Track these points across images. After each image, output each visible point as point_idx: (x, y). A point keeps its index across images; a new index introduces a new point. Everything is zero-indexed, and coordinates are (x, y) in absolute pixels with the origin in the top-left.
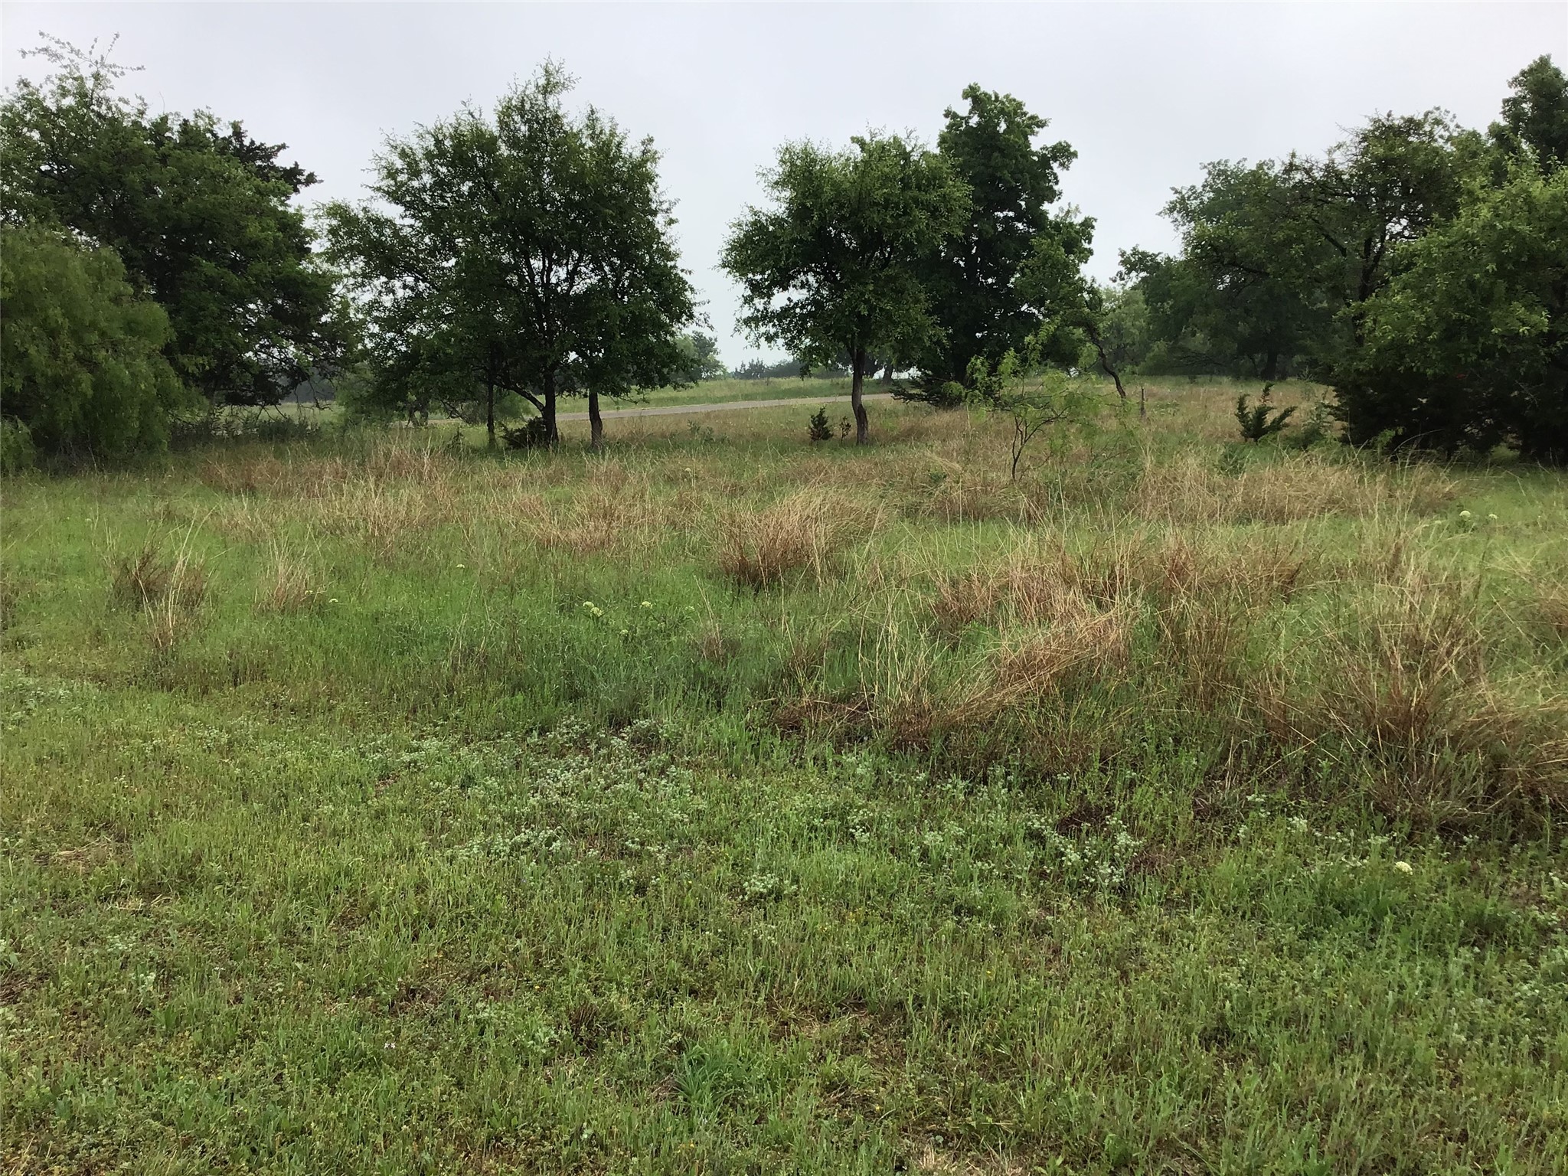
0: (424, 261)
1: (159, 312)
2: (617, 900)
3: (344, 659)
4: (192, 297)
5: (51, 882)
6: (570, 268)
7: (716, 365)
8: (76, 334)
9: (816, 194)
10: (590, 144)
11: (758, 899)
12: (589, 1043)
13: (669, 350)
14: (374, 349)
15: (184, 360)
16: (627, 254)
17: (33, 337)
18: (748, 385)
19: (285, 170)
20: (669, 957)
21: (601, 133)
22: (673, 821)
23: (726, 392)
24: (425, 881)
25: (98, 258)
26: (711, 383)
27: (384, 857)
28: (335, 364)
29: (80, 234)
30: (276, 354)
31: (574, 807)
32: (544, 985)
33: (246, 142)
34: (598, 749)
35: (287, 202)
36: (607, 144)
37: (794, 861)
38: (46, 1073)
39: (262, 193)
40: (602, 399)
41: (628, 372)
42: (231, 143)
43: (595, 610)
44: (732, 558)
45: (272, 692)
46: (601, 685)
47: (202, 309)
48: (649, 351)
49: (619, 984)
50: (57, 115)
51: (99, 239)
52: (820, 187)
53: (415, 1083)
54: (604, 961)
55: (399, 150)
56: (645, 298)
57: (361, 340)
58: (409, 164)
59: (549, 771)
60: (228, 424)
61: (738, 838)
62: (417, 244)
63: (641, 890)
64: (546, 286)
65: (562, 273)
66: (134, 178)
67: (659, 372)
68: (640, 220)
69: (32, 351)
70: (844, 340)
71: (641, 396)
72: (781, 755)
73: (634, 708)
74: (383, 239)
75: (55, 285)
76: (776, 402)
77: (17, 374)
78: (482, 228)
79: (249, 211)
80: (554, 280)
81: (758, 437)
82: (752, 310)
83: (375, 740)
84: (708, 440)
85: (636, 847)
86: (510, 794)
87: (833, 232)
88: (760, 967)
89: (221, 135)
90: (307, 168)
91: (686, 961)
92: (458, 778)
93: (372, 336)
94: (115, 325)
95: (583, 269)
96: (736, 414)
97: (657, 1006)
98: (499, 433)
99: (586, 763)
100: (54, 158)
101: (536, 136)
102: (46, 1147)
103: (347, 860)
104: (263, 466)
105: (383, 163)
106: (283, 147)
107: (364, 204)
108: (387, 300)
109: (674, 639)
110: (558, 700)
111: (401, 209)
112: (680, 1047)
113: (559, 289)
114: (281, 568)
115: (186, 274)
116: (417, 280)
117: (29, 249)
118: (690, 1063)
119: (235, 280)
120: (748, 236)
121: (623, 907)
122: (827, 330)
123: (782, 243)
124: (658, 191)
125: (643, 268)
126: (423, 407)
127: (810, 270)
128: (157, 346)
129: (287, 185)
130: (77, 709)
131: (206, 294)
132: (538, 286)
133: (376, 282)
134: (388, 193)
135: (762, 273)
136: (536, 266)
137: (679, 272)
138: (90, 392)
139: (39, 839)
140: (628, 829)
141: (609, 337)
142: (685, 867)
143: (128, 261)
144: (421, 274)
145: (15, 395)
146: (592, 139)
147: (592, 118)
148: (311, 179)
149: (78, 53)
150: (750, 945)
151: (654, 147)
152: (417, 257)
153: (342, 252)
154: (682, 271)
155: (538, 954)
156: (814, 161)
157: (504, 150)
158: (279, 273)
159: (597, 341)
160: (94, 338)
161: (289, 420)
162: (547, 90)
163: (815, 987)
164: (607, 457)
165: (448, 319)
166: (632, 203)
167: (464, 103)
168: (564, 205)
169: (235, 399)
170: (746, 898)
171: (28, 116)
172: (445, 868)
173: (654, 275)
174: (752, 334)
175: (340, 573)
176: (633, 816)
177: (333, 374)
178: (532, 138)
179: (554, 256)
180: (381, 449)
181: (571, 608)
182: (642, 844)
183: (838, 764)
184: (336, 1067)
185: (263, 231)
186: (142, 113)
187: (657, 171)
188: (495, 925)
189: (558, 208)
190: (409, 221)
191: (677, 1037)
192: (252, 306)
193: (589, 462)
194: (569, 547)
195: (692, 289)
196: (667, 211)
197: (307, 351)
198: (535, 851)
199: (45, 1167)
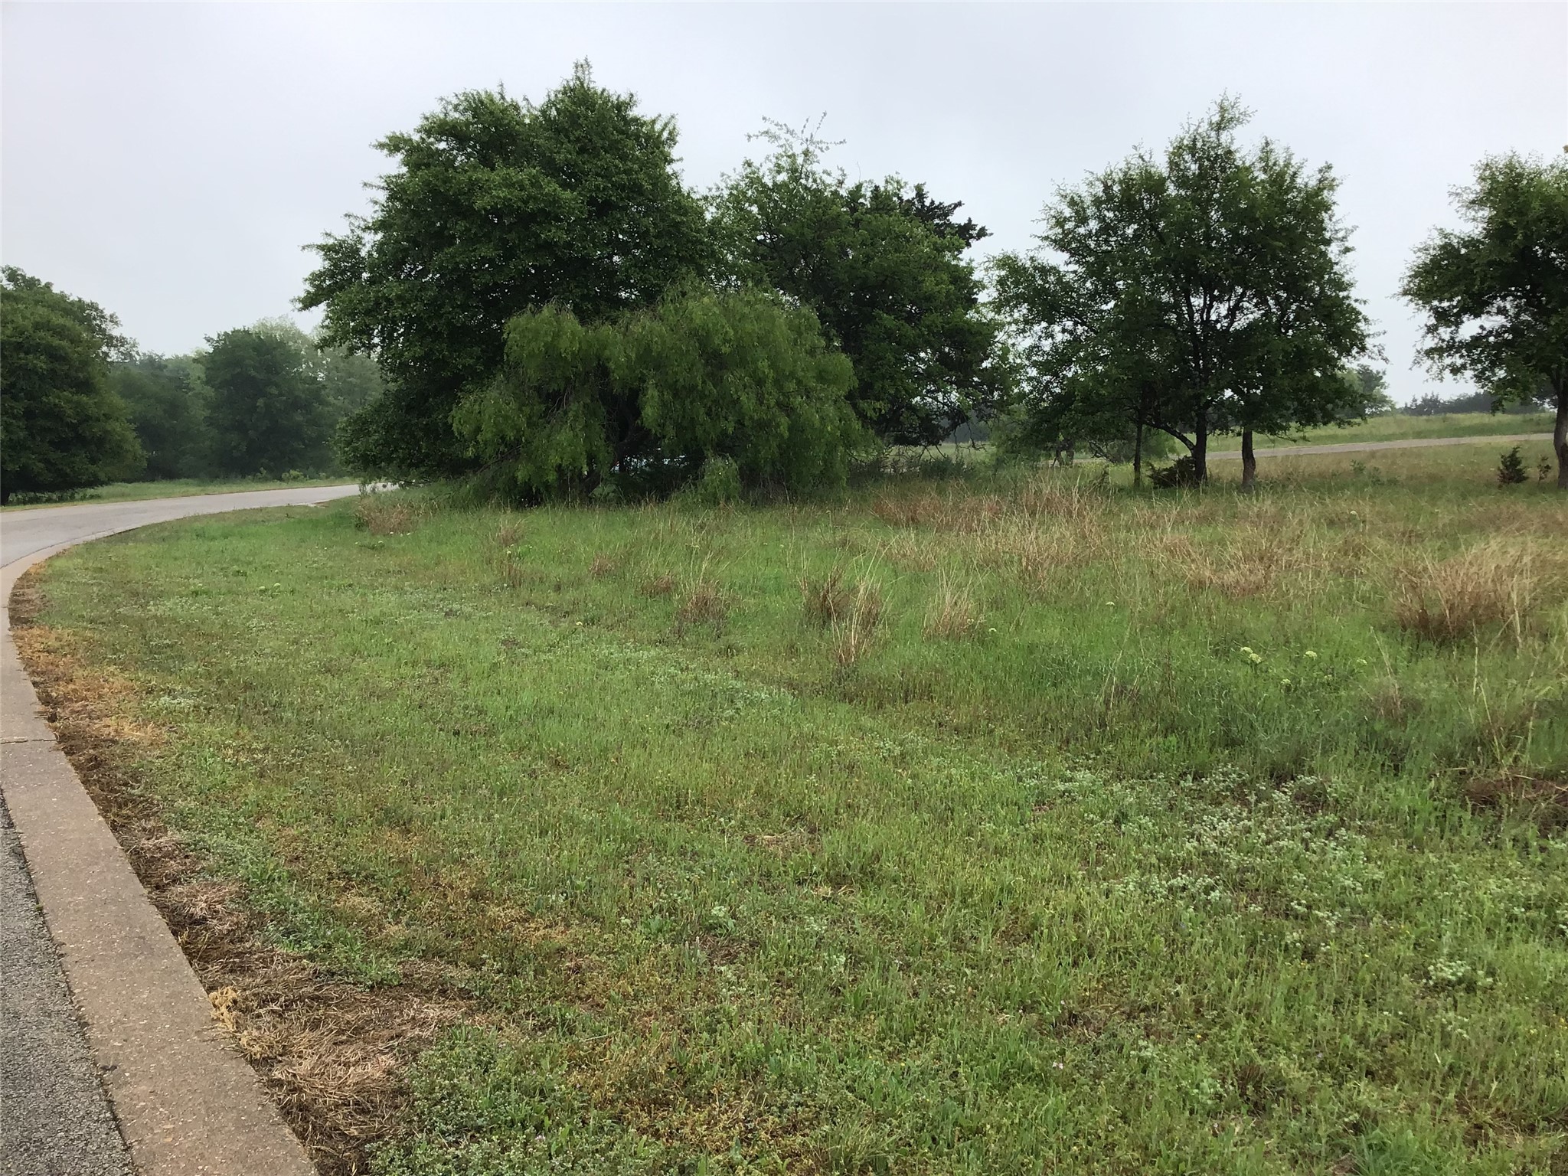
0: (1084, 305)
1: (845, 361)
2: (1283, 963)
3: (1002, 685)
4: (872, 347)
5: (758, 862)
6: (1232, 304)
7: (1383, 400)
8: (777, 382)
9: (1521, 213)
10: (1263, 176)
11: (1443, 986)
12: (1256, 1104)
13: (1337, 386)
14: (1031, 392)
15: (863, 405)
16: (1295, 287)
17: (745, 386)
18: (1421, 422)
19: (959, 226)
20: (1343, 1031)
21: (1275, 164)
22: (1344, 888)
23: (1393, 429)
24: (1081, 910)
25: (798, 316)
26: (1378, 420)
27: (1043, 880)
28: (991, 407)
29: (784, 294)
30: (940, 398)
31: (1234, 859)
32: (1205, 1036)
33: (927, 203)
34: (1257, 802)
35: (960, 256)
36: (1281, 175)
37: (1490, 951)
38: (759, 1030)
39: (939, 250)
40: (1256, 436)
41: (1288, 409)
42: (914, 204)
43: (1254, 656)
44: (1410, 610)
45: (937, 712)
46: (1261, 735)
47: (880, 358)
48: (1313, 387)
49: (1288, 1049)
50: (772, 190)
51: (800, 299)
52: (1527, 203)
53: (1081, 1107)
54: (1269, 1022)
55: (1068, 199)
56: (1313, 331)
57: (1018, 383)
58: (1077, 212)
59: (1205, 818)
60: (896, 462)
61: (1420, 916)
62: (1078, 289)
63: (1308, 955)
64: (1206, 324)
65: (1223, 309)
66: (831, 242)
67: (1323, 409)
68: (1312, 251)
69: (743, 398)
70: (1547, 370)
71: (1301, 434)
72: (1471, 830)
73: (1298, 762)
74: (1047, 286)
75: (764, 341)
76: (1454, 441)
77: (730, 418)
78: (1146, 270)
79: (927, 266)
80: (1213, 317)
81: (1433, 478)
82: (1436, 340)
83: (1032, 766)
84: (1377, 482)
85: (1302, 909)
86: (1165, 836)
87: (1540, 252)
88: (1450, 1060)
89: (905, 198)
90: (979, 223)
91: (1362, 1039)
92: (1112, 813)
93: (1030, 379)
94: (810, 374)
95: (1246, 304)
96: (1404, 453)
97: (1329, 1080)
98: (1145, 472)
99: (1245, 814)
100: (769, 229)
101: (1207, 173)
102: (761, 1097)
103: (1008, 878)
104: (926, 501)
105: (1052, 213)
106: (959, 204)
107: (1031, 254)
108: (1046, 345)
109: (1343, 693)
110: (1213, 745)
111: (1066, 256)
112: (1357, 1128)
113: (1219, 326)
114: (948, 598)
115: (869, 328)
116: (1076, 324)
117: (746, 310)
118: (1370, 1147)
119: (909, 331)
120: (1435, 261)
121: (1288, 971)
122: (1528, 359)
123: (1477, 266)
124: (1334, 219)
125: (1311, 300)
126: (1069, 447)
127: (1511, 294)
128: (842, 393)
129: (961, 241)
130: (776, 711)
131: (885, 344)
132: (1197, 324)
133: (1036, 328)
134: (1055, 241)
135: (1450, 300)
136: (1196, 304)
137: (1352, 302)
138: (786, 434)
139: (747, 822)
140: (1292, 889)
141: (1270, 372)
142: (1359, 938)
143: (822, 317)
144: (1080, 318)
145: (727, 437)
146: (1265, 171)
147: (1266, 151)
148: (982, 233)
149: (792, 133)
150: (1437, 1034)
151: (1332, 174)
152: (1078, 301)
153: (1008, 301)
154: (1356, 301)
155: (1199, 1003)
156: (1520, 176)
157: (1172, 190)
158: (948, 323)
159: (1255, 377)
160: (792, 386)
161: (948, 460)
162: (1219, 127)
163: (1517, 1093)
164: (1260, 499)
165: (1103, 360)
166: (1304, 233)
167: (1135, 148)
168: (1230, 241)
169: (903, 440)
170: (1431, 983)
171: (750, 193)
172: (1102, 900)
173: (1324, 306)
174: (1435, 367)
175: (996, 604)
176: (1299, 877)
177: (989, 416)
178: (1202, 174)
179: (1216, 293)
180: (1033, 487)
181: (1226, 652)
182: (1309, 907)
183: (1542, 849)
184: (1005, 1076)
185: (937, 285)
186: (841, 183)
187: (1334, 199)
188: (1154, 965)
189: (1223, 243)
190: (1074, 267)
191: (1354, 1117)
192: (922, 355)
193: (1241, 503)
194: (1224, 590)
195: (1366, 320)
196: (1344, 239)
197: (967, 395)
198: (1193, 897)
199: (760, 1115)
